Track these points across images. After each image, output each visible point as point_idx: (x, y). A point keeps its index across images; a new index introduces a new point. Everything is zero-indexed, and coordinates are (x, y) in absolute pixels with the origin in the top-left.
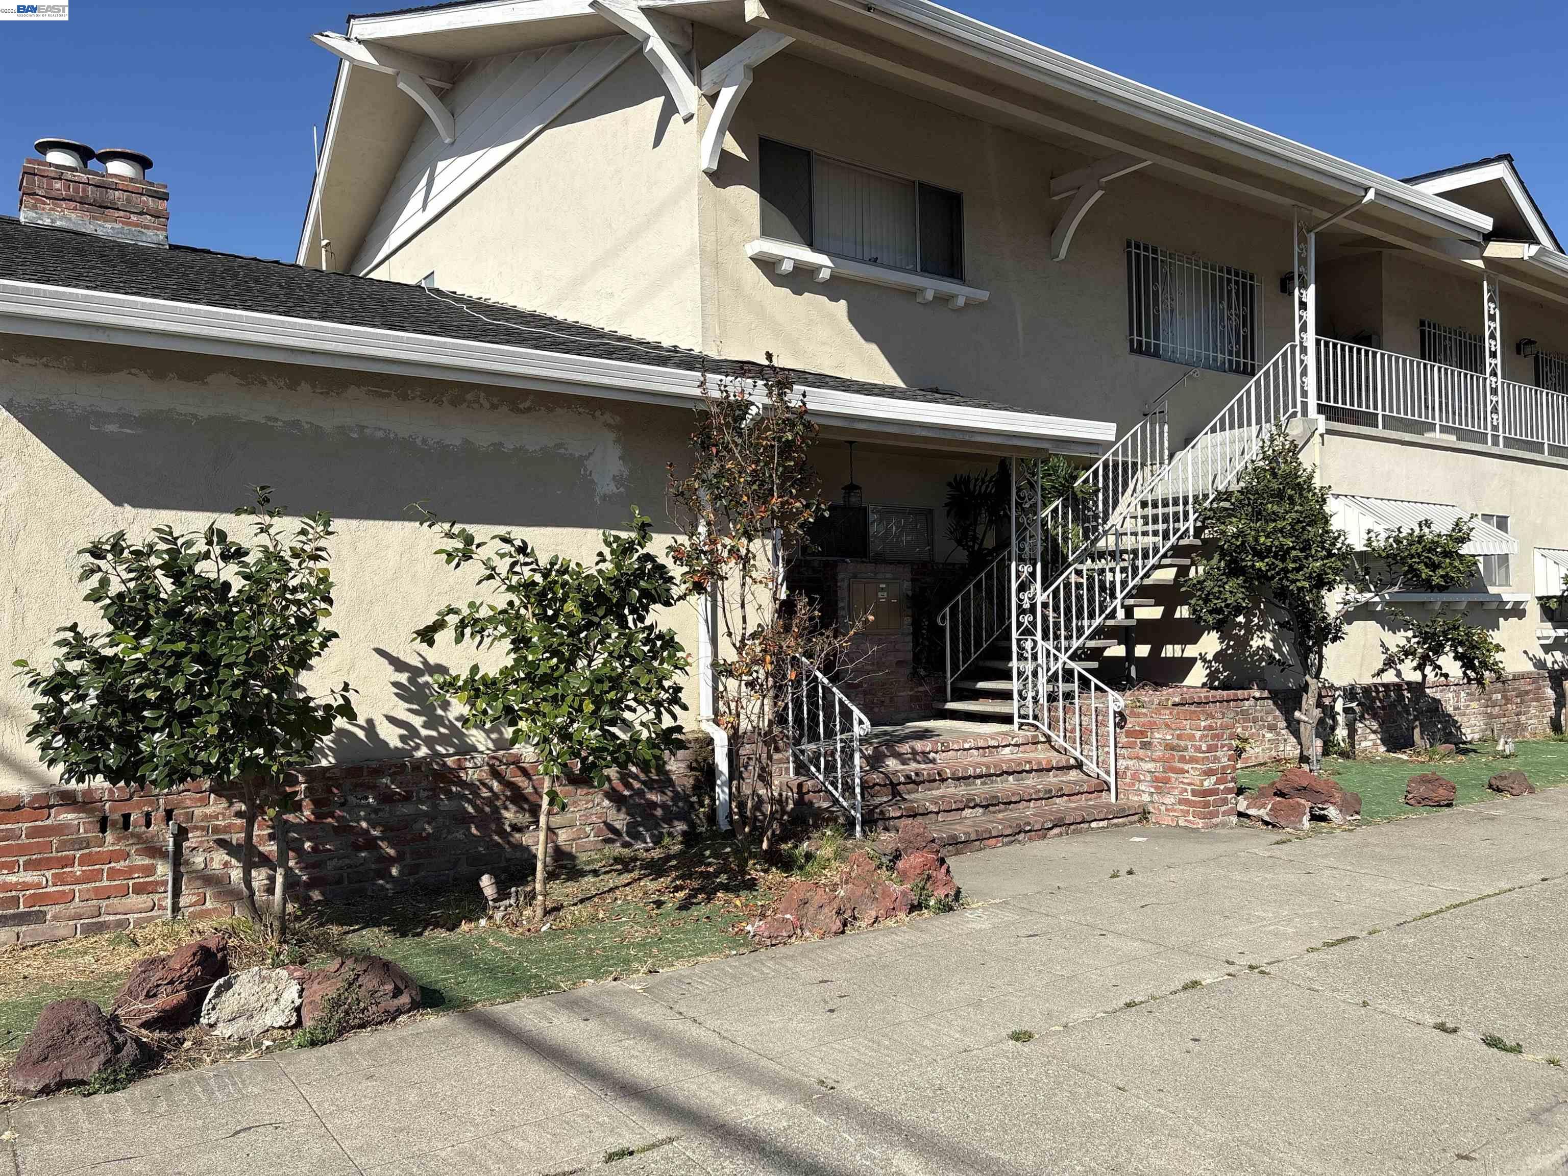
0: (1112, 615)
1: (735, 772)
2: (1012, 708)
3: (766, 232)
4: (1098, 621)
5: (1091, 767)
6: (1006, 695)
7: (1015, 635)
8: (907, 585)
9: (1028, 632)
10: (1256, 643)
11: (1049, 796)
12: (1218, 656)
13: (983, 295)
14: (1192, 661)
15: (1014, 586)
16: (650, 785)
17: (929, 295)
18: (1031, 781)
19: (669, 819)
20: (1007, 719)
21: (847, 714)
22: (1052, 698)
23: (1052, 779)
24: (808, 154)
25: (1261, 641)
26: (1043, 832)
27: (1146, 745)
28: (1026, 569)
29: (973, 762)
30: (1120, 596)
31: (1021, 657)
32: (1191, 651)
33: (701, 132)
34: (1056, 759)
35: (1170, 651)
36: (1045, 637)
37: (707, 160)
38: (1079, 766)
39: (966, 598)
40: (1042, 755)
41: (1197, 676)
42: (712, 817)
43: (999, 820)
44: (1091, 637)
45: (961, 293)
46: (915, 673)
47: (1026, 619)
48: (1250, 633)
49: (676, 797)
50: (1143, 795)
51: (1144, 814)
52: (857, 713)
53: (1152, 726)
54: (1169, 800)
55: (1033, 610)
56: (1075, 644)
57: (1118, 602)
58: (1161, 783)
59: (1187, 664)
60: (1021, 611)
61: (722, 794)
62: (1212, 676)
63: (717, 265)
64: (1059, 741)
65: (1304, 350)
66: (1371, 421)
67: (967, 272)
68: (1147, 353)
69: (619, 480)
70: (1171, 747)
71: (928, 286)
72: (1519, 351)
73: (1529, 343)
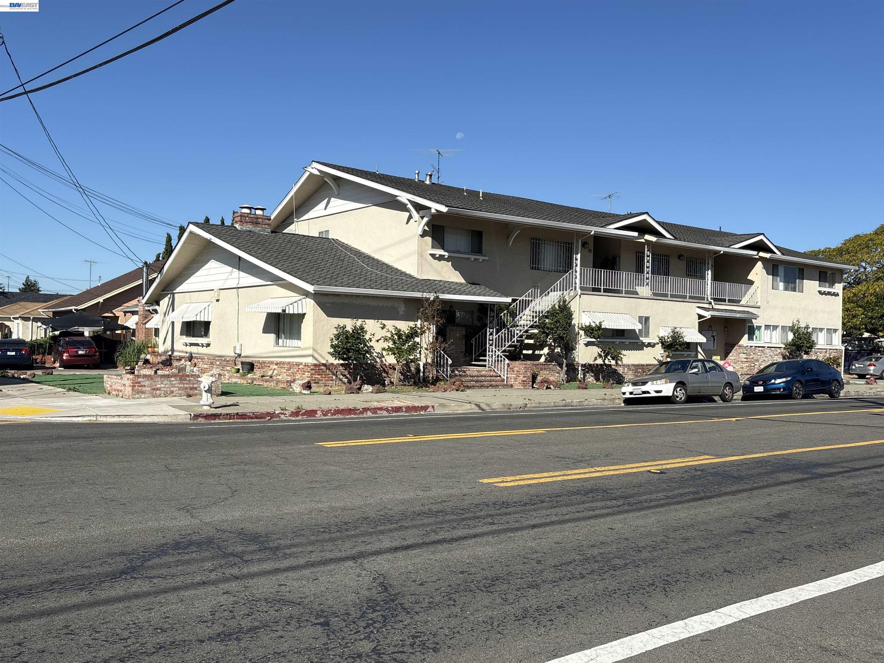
0: (514, 342)
1: (424, 372)
2: (487, 363)
3: (432, 247)
4: (510, 343)
5: (502, 375)
6: (485, 361)
7: (488, 346)
8: (464, 332)
9: (491, 345)
10: (556, 351)
11: (491, 381)
12: (548, 354)
13: (487, 258)
14: (542, 355)
15: (488, 334)
16: (407, 371)
17: (473, 259)
18: (489, 378)
19: (411, 378)
20: (485, 366)
21: (447, 360)
22: (498, 361)
23: (493, 378)
24: (444, 227)
25: (558, 350)
26: (487, 387)
27: (513, 371)
28: (491, 330)
29: (476, 373)
30: (516, 337)
31: (489, 351)
32: (542, 352)
33: (419, 225)
34: (494, 374)
35: (537, 352)
36: (496, 348)
37: (420, 232)
38: (500, 376)
39: (479, 336)
40: (492, 373)
41: (543, 359)
42: (419, 379)
43: (477, 384)
44: (508, 347)
45: (481, 258)
46: (465, 355)
47: (491, 342)
48: (555, 348)
49: (412, 374)
50: (512, 382)
51: (512, 386)
52: (449, 359)
53: (514, 367)
54: (517, 383)
55: (492, 340)
56: (503, 349)
57: (515, 339)
58: (515, 379)
59: (540, 356)
60: (489, 340)
61: (421, 374)
62: (546, 359)
63: (422, 256)
64: (496, 370)
65: (576, 272)
66: (599, 290)
67: (484, 251)
68: (535, 269)
69: (404, 311)
70: (518, 371)
71: (473, 257)
72: (679, 258)
73: (682, 256)
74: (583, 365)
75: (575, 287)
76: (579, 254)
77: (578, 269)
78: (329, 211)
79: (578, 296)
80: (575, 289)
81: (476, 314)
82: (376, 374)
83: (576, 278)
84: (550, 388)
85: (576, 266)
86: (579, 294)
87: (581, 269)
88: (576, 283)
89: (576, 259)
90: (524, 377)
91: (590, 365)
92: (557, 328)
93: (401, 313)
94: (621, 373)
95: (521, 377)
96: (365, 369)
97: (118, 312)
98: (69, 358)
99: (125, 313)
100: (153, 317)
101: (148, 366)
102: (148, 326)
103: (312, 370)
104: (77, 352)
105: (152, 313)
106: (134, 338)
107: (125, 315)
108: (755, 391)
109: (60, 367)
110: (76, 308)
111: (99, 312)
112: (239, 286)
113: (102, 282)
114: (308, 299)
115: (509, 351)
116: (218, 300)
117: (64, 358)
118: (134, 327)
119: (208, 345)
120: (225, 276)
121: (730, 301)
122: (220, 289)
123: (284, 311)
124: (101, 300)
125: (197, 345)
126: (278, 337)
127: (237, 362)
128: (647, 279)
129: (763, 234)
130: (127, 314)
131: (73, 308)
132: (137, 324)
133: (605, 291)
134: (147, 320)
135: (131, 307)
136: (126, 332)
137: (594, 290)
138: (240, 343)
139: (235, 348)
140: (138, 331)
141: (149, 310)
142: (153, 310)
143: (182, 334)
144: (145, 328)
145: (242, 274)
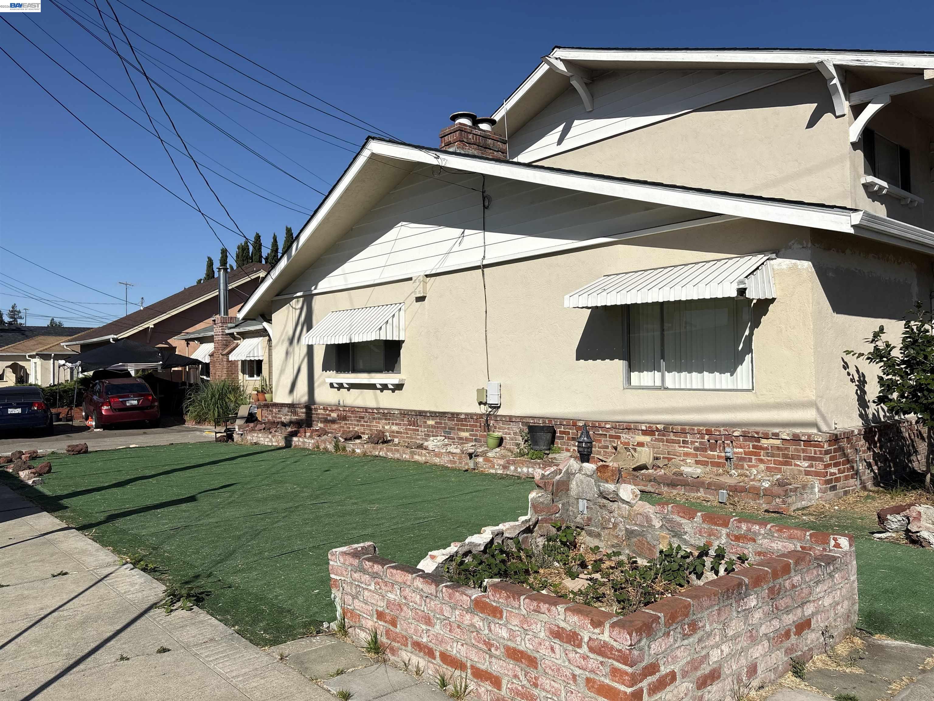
3: (866, 171)
13: (922, 201)
17: (909, 201)
24: (873, 133)
33: (850, 123)
37: (854, 137)
45: (917, 199)
63: (854, 189)
67: (912, 189)
78: (568, 144)
97: (174, 341)
98: (111, 413)
99: (188, 341)
100: (237, 345)
102: (232, 357)
104: (124, 403)
105: (235, 338)
106: (205, 377)
107: (188, 344)
110: (115, 337)
112: (485, 262)
116: (420, 299)
118: (207, 360)
119: (399, 387)
122: (427, 276)
123: (742, 292)
124: (150, 324)
125: (372, 387)
126: (631, 368)
127: (492, 423)
130: (191, 343)
131: (111, 337)
132: (211, 355)
134: (229, 349)
135: (198, 332)
138: (495, 382)
139: (482, 392)
140: (214, 366)
144: (228, 361)
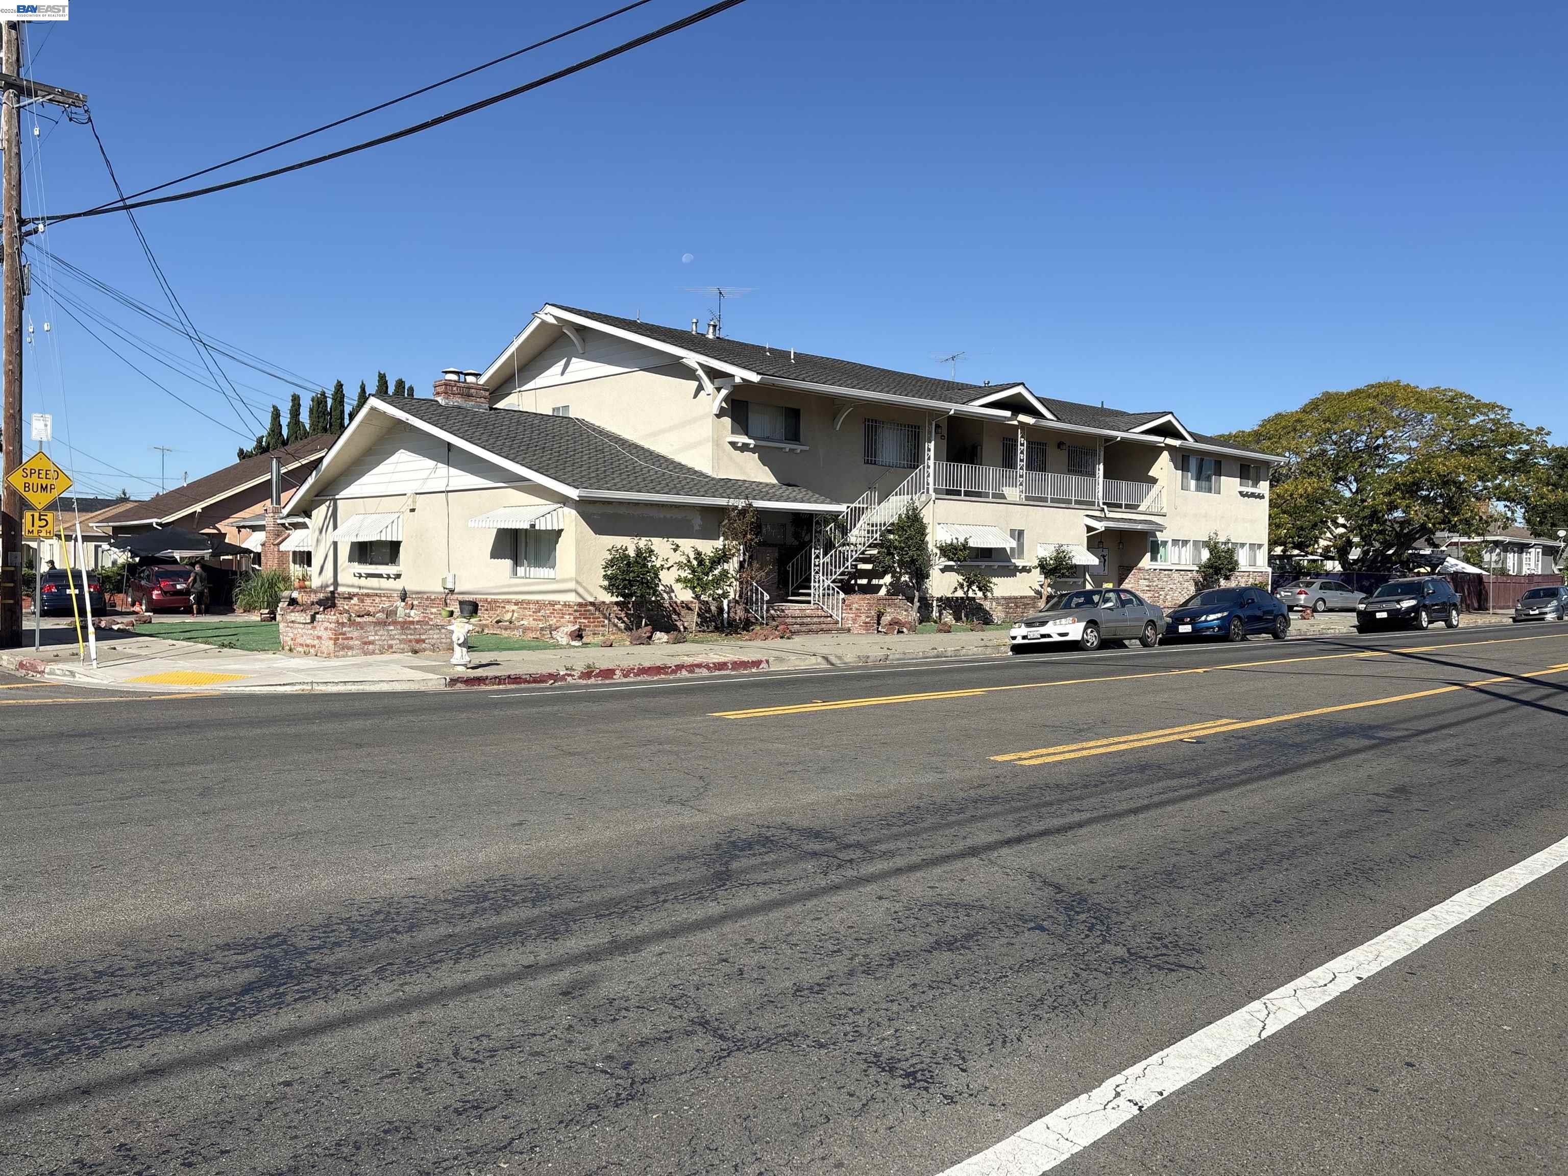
0: (847, 568)
1: (728, 613)
2: (811, 598)
3: (733, 433)
4: (842, 569)
5: (834, 615)
6: (809, 595)
7: (813, 573)
8: (777, 554)
9: (817, 573)
10: (903, 579)
11: (820, 623)
12: (891, 584)
13: (806, 448)
14: (882, 586)
15: (813, 557)
16: (706, 611)
17: (787, 450)
18: (815, 620)
19: (710, 621)
20: (809, 602)
21: (762, 594)
22: (824, 595)
23: (822, 619)
24: (747, 402)
25: (905, 578)
26: (817, 632)
27: (851, 609)
28: (817, 551)
29: (797, 613)
30: (850, 561)
31: (815, 582)
32: (881, 582)
33: (713, 401)
34: (823, 614)
35: (875, 582)
36: (823, 575)
37: (716, 410)
38: (831, 616)
39: (797, 560)
40: (820, 613)
41: (883, 592)
42: (722, 622)
43: (804, 629)
44: (840, 575)
45: (799, 448)
46: (778, 587)
47: (817, 568)
48: (901, 576)
49: (713, 616)
50: (849, 624)
51: (849, 630)
52: (765, 594)
53: (853, 603)
54: (857, 625)
55: (819, 565)
56: (834, 577)
57: (849, 564)
58: (854, 621)
59: (880, 586)
60: (815, 565)
61: (725, 616)
62: (888, 591)
63: (718, 445)
64: (825, 608)
65: (929, 467)
66: (958, 493)
67: (802, 439)
68: (875, 464)
69: (700, 526)
70: (857, 609)
71: (788, 447)
72: (1059, 447)
73: (1063, 443)
74: (940, 600)
75: (928, 489)
76: (933, 442)
77: (931, 463)
78: (567, 378)
79: (932, 502)
80: (928, 492)
81: (790, 529)
82: (664, 616)
83: (928, 476)
84: (902, 632)
85: (929, 459)
86: (933, 498)
87: (935, 464)
88: (928, 484)
89: (929, 450)
90: (868, 617)
91: (948, 598)
92: (909, 547)
93: (697, 528)
94: (988, 609)
95: (863, 617)
96: (648, 610)
97: (223, 526)
98: (161, 598)
99: (239, 528)
100: (289, 535)
101: (298, 608)
102: (283, 547)
103: (575, 611)
104: (174, 586)
105: (287, 529)
106: (257, 567)
107: (239, 531)
108: (1180, 631)
109: (146, 611)
110: (159, 521)
111: (195, 527)
112: (448, 489)
113: (189, 481)
114: (565, 508)
115: (841, 581)
116: (413, 510)
117: (154, 597)
118: (258, 549)
119: (398, 576)
120: (425, 474)
121: (1127, 506)
122: (417, 494)
123: (533, 526)
124: (198, 508)
125: (380, 576)
126: (516, 563)
127: (448, 601)
128: (1021, 476)
129: (1171, 413)
130: (242, 530)
131: (154, 521)
132: (263, 545)
133: (967, 494)
134: (280, 539)
135: (250, 519)
136: (241, 558)
137: (949, 492)
138: (452, 573)
139: (444, 580)
140: (266, 556)
141: (283, 525)
142: (289, 524)
143: (351, 560)
144: (279, 551)
145: (453, 471)
